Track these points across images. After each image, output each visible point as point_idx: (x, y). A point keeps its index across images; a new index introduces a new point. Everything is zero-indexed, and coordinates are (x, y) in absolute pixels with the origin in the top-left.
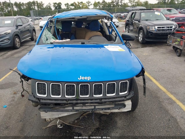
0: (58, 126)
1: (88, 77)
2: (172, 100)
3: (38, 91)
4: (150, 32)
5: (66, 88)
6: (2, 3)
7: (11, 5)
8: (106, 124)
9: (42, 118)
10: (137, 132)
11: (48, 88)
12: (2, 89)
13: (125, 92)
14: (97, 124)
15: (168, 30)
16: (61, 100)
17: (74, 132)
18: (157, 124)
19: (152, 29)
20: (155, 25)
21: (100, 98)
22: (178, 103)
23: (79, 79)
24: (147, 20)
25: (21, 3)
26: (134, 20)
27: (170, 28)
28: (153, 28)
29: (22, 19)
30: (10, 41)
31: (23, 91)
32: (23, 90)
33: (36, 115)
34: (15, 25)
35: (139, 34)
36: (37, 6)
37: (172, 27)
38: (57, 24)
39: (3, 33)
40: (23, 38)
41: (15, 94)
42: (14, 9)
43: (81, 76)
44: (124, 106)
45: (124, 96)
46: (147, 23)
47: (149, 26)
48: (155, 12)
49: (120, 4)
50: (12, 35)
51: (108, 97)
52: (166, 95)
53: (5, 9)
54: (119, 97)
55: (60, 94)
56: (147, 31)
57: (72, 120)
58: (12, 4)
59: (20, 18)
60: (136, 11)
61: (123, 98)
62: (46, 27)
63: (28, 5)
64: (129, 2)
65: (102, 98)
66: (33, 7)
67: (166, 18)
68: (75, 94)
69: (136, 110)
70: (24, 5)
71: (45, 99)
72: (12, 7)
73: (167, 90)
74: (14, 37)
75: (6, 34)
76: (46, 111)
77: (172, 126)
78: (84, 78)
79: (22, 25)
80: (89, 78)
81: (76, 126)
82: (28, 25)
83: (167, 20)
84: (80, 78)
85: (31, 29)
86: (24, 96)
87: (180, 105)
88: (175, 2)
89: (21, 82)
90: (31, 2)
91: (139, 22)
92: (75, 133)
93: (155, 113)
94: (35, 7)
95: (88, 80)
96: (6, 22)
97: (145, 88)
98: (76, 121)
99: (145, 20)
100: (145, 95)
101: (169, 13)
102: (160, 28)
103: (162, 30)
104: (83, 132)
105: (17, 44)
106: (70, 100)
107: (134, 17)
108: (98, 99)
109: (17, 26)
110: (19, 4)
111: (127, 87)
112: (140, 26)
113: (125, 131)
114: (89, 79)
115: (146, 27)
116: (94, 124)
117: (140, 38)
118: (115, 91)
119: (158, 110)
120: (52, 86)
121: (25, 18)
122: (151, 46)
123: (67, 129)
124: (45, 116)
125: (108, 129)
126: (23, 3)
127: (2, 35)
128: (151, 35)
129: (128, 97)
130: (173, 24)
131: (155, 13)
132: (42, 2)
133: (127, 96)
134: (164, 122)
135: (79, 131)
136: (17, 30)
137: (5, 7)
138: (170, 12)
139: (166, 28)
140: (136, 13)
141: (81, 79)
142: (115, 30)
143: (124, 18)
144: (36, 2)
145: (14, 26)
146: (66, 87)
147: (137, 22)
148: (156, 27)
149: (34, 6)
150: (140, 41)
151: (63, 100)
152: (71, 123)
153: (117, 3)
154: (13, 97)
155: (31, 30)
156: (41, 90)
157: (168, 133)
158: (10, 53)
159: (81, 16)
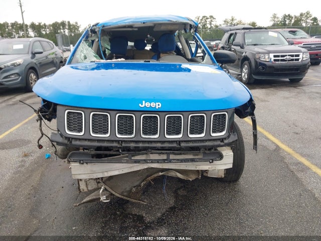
0: (102, 199)
1: (157, 104)
2: (304, 165)
3: (68, 127)
4: (261, 64)
5: (118, 122)
6: (10, 25)
7: (24, 27)
8: (188, 202)
9: (73, 178)
10: (243, 214)
11: (87, 121)
12: (3, 149)
13: (221, 132)
14: (172, 202)
15: (292, 60)
16: (108, 141)
17: (129, 214)
18: (279, 200)
19: (264, 58)
20: (269, 52)
21: (178, 140)
22: (314, 170)
23: (140, 105)
24: (255, 45)
25: (41, 25)
26: (234, 45)
27: (294, 58)
28: (267, 57)
29: (42, 42)
30: (21, 77)
31: (42, 137)
32: (41, 135)
33: (63, 187)
34: (30, 52)
35: (242, 68)
36: (69, 29)
37: (298, 56)
38: (102, 38)
39: (9, 64)
40: (42, 74)
41: (26, 156)
42: (29, 34)
43: (144, 102)
44: (221, 157)
45: (219, 139)
46: (257, 49)
47: (259, 53)
48: (270, 32)
49: (209, 27)
50: (24, 68)
51: (192, 139)
52: (292, 158)
53: (14, 34)
54: (210, 140)
55: (108, 132)
56: (256, 62)
57: (127, 186)
58: (27, 26)
59: (39, 41)
60: (237, 31)
61: (219, 143)
62: (84, 39)
63: (53, 27)
64: (224, 23)
65: (181, 139)
66: (62, 31)
67: (289, 42)
68: (133, 133)
69: (240, 180)
70: (47, 27)
71: (80, 139)
72: (27, 30)
73: (293, 150)
74: (28, 71)
75: (13, 65)
76: (82, 162)
77: (306, 204)
78: (149, 104)
79: (41, 53)
80: (159, 105)
81: (134, 201)
82: (53, 53)
83: (289, 45)
84: (142, 105)
85: (57, 60)
86: (42, 147)
87: (318, 173)
88: (301, 24)
89: (39, 121)
90: (58, 23)
91: (242, 47)
92: (132, 215)
93: (275, 184)
94: (64, 32)
95: (157, 108)
96: (16, 47)
97: (255, 136)
98: (134, 189)
99: (252, 45)
100: (256, 148)
101: (292, 36)
102: (278, 56)
103: (282, 60)
104: (146, 214)
105: (32, 83)
106: (125, 141)
107: (234, 40)
108: (174, 141)
109: (34, 54)
110: (37, 26)
111: (225, 123)
112: (244, 54)
113: (221, 212)
114: (157, 106)
115: (254, 55)
116: (165, 202)
117: (243, 74)
118: (203, 130)
119: (279, 180)
120: (93, 118)
121: (48, 42)
122: (262, 88)
123: (117, 209)
124: (80, 174)
125: (190, 209)
126: (45, 25)
127: (8, 66)
128: (263, 68)
129: (226, 141)
130: (300, 51)
131: (268, 33)
132: (77, 23)
133: (225, 139)
134: (290, 198)
135: (139, 212)
136: (34, 61)
137: (14, 31)
138: (294, 35)
139: (288, 57)
140: (236, 33)
141: (145, 106)
142: (201, 45)
143: (216, 48)
144: (67, 23)
145: (28, 53)
146: (118, 119)
147: (238, 48)
148: (272, 55)
149: (64, 29)
150: (244, 79)
151: (112, 141)
152: (125, 194)
153: (204, 26)
154: (22, 161)
155: (56, 62)
156: (74, 124)
157: (298, 215)
158: (19, 98)
159: (144, 23)
